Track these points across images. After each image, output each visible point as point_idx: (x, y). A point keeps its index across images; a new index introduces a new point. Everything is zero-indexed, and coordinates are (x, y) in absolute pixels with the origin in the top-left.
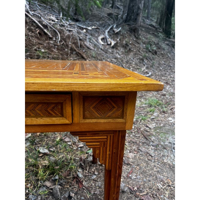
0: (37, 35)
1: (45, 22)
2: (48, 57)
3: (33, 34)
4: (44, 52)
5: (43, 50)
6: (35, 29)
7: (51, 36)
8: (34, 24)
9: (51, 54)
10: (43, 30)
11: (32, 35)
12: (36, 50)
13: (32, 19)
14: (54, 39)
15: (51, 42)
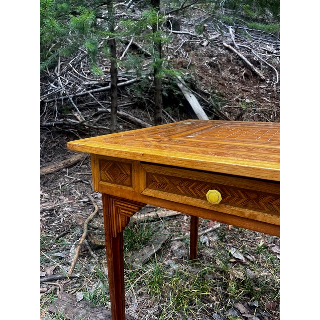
0: (243, 78)
1: (257, 56)
2: (255, 110)
3: (237, 78)
4: (249, 104)
5: (248, 101)
6: (241, 70)
7: (264, 78)
8: (240, 63)
9: (259, 106)
10: (252, 70)
11: (235, 79)
12: (238, 101)
13: (238, 55)
14: (268, 82)
15: (262, 87)
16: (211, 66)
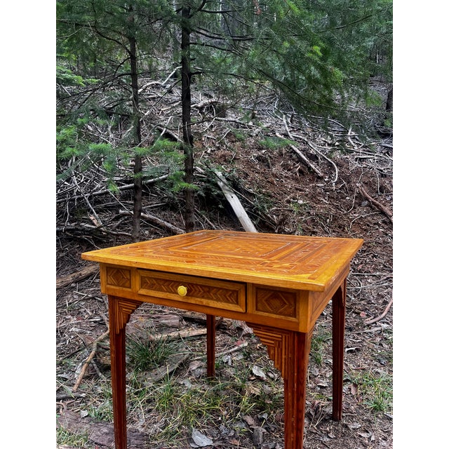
0: (296, 174)
1: (315, 149)
2: (309, 213)
3: (290, 174)
4: (301, 205)
5: (301, 202)
6: (295, 164)
7: (321, 174)
8: (294, 156)
9: (313, 208)
10: (307, 165)
11: (287, 175)
12: (289, 202)
13: (291, 148)
14: (326, 180)
15: (319, 185)
16: (259, 160)
